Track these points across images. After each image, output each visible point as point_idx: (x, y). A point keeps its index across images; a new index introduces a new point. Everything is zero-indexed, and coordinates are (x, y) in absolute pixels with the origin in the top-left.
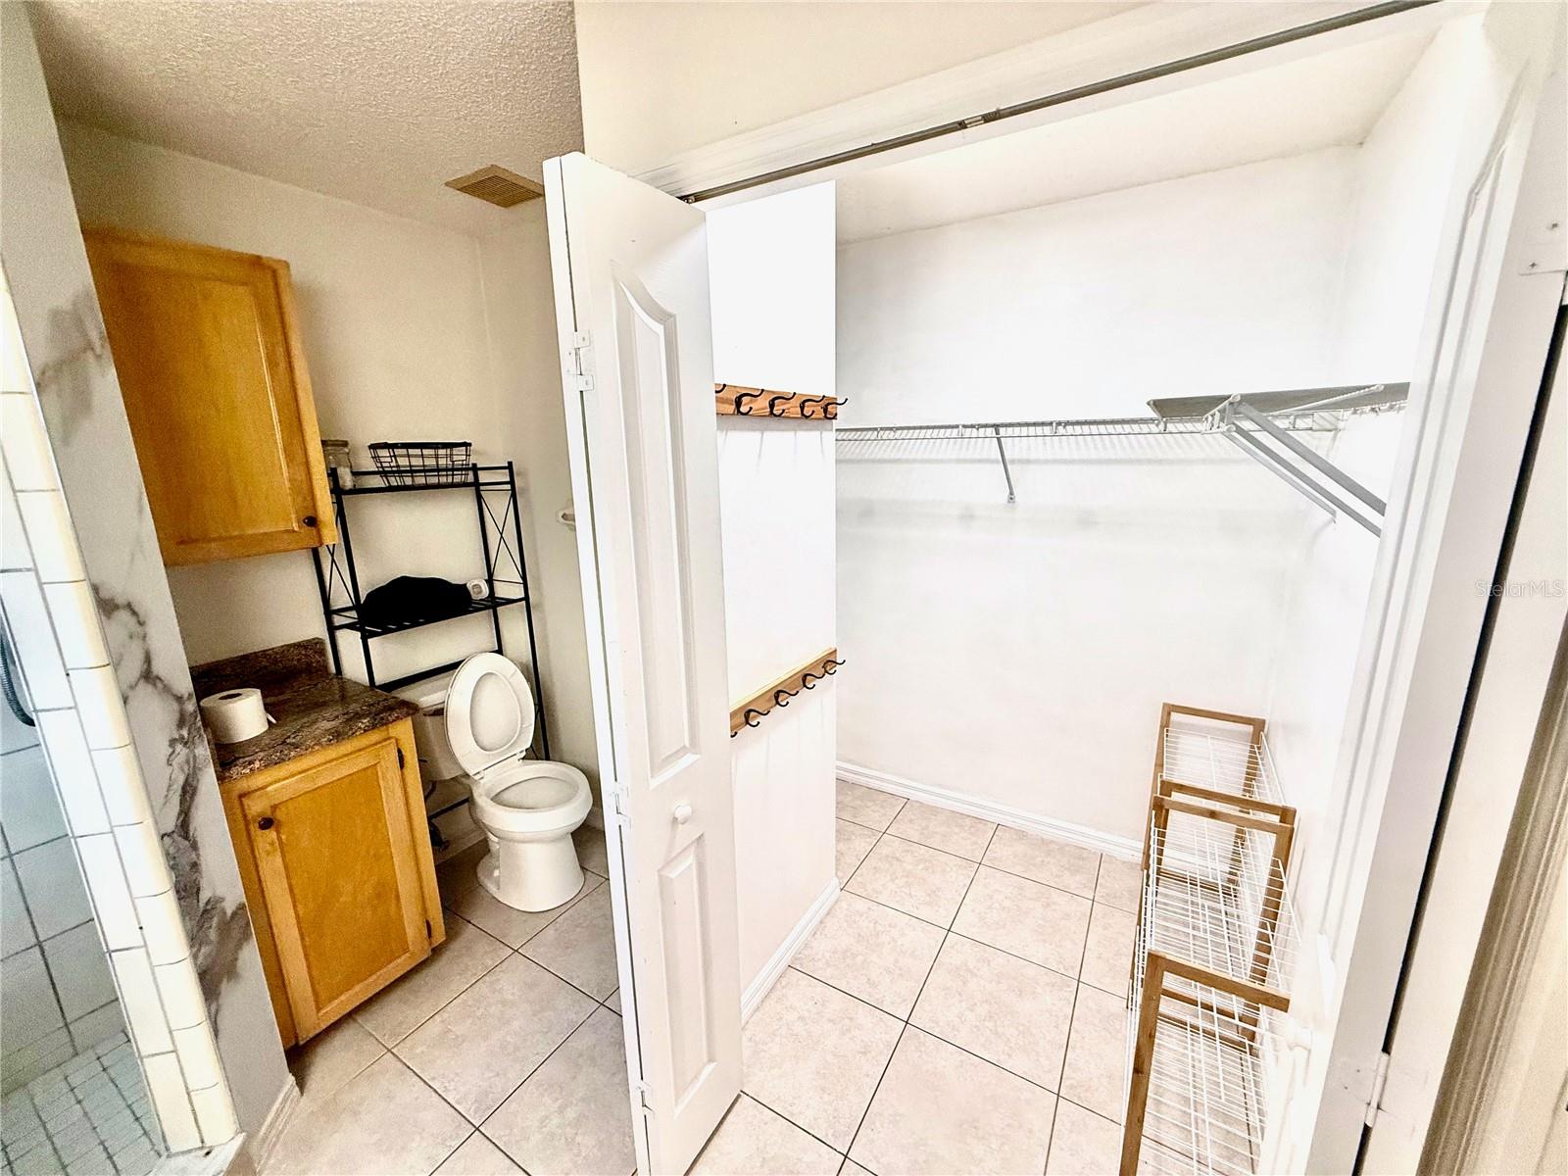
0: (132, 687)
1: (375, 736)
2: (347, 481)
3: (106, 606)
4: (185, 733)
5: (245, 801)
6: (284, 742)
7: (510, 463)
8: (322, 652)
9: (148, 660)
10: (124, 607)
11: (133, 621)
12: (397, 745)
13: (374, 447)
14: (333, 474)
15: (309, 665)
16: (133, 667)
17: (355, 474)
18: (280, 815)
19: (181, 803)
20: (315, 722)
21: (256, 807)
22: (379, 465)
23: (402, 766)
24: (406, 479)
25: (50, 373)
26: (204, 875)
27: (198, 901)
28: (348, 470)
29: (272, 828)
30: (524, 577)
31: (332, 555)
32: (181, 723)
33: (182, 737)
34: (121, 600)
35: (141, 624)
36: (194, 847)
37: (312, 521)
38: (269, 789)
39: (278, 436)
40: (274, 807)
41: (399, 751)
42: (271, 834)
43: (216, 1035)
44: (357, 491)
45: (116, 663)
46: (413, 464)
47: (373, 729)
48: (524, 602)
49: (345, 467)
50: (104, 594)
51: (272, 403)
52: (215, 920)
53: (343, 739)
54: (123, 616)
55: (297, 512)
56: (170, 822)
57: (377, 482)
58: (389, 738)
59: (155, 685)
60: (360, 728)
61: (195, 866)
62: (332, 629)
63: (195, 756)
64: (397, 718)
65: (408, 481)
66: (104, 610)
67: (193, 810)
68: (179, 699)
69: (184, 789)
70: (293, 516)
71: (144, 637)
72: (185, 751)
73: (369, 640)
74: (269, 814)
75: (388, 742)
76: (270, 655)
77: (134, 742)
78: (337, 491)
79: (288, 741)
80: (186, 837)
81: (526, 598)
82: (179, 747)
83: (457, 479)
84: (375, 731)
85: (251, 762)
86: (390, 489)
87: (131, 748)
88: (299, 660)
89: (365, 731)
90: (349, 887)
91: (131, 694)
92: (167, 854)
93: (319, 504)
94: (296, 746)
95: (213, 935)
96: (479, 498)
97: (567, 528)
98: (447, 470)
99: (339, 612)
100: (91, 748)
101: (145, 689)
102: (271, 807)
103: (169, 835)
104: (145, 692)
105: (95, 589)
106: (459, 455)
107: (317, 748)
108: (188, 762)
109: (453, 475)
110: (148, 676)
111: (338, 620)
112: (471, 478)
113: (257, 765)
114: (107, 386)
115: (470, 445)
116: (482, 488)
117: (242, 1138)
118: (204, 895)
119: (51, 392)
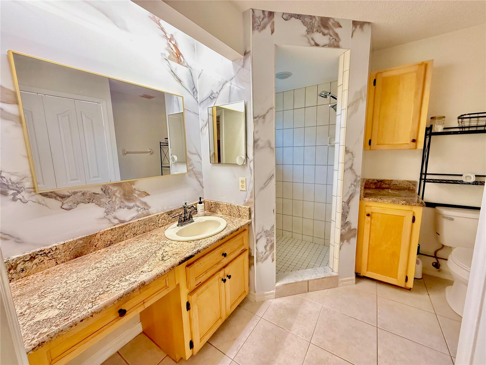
0: (347, 169)
1: (407, 208)
3: (347, 151)
4: (355, 184)
5: (365, 208)
8: (415, 185)
9: (352, 165)
10: (351, 153)
12: (414, 214)
15: (409, 188)
16: (349, 165)
19: (350, 197)
23: (413, 222)
25: (351, 105)
26: (349, 215)
27: (346, 220)
32: (355, 181)
33: (354, 184)
34: (350, 151)
35: (353, 157)
36: (349, 208)
37: (414, 141)
38: (372, 207)
40: (372, 213)
41: (414, 217)
42: (369, 218)
43: (340, 249)
45: (345, 163)
47: (406, 205)
50: (347, 149)
52: (348, 227)
54: (350, 154)
55: (410, 138)
56: (346, 199)
59: (352, 171)
60: (401, 203)
61: (348, 212)
62: (421, 179)
63: (356, 190)
64: (416, 205)
66: (346, 152)
67: (351, 200)
68: (356, 176)
69: (351, 195)
70: (408, 139)
71: (353, 160)
72: (354, 187)
74: (370, 213)
75: (410, 212)
80: (348, 205)
82: (353, 186)
87: (342, 181)
88: (407, 185)
89: (403, 204)
92: (342, 206)
93: (419, 136)
95: (347, 229)
101: (349, 170)
102: (371, 212)
103: (345, 202)
104: (349, 172)
105: (346, 148)
108: (354, 190)
110: (351, 168)
114: (363, 106)
117: (338, 274)
118: (348, 220)
119: (350, 108)
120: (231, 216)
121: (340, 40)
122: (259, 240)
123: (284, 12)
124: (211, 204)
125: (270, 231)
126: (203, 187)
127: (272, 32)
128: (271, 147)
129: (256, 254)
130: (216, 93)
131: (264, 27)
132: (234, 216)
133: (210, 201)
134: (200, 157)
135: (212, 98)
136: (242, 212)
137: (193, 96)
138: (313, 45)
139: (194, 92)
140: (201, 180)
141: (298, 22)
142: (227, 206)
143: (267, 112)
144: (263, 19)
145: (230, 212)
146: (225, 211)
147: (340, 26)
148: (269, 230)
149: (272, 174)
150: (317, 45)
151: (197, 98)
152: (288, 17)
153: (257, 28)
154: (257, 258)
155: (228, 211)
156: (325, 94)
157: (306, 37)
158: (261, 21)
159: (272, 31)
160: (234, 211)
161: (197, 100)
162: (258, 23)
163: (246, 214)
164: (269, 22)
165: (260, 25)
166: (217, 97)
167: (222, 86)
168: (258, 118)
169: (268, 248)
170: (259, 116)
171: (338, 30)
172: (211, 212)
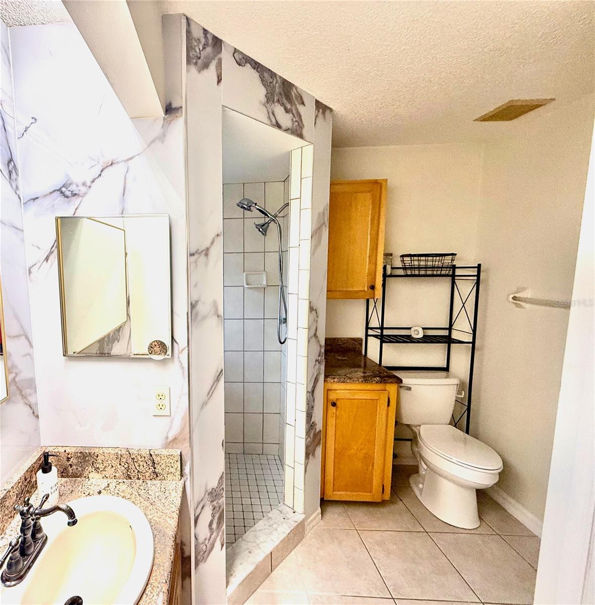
0: (311, 338)
1: (379, 387)
2: (389, 272)
3: (311, 309)
4: (320, 359)
5: (329, 393)
6: (345, 375)
7: (479, 265)
8: (361, 345)
9: (316, 330)
10: (315, 310)
11: (315, 315)
12: (389, 394)
13: (403, 256)
14: (385, 268)
15: (355, 348)
16: (313, 331)
17: (392, 268)
18: (338, 404)
19: (314, 384)
20: (357, 372)
21: (333, 396)
22: (403, 264)
23: (388, 405)
24: (416, 271)
25: (315, 232)
26: (314, 411)
27: (311, 421)
28: (390, 266)
29: (335, 407)
30: (474, 331)
31: (375, 303)
32: (320, 355)
33: (318, 360)
34: (315, 307)
35: (317, 317)
36: (314, 401)
37: (373, 287)
38: (338, 391)
39: (368, 252)
41: (389, 399)
42: (334, 410)
43: (305, 471)
44: (391, 276)
45: (309, 329)
46: (421, 264)
47: (380, 383)
48: (471, 345)
49: (389, 265)
50: (312, 305)
51: (369, 238)
53: (368, 383)
54: (314, 312)
55: (368, 283)
56: (310, 390)
57: (401, 272)
58: (385, 390)
59: (316, 339)
61: (313, 407)
62: (367, 335)
63: (320, 368)
64: (391, 382)
65: (417, 272)
67: (316, 387)
68: (320, 346)
69: (315, 378)
70: (366, 285)
71: (317, 322)
72: (318, 365)
73: (383, 344)
74: (335, 401)
75: (385, 392)
76: (343, 340)
77: (308, 356)
78: (385, 276)
79: (347, 375)
80: (313, 396)
81: (473, 343)
82: (317, 363)
83: (443, 272)
84: (381, 384)
85: (334, 378)
86: (407, 276)
87: (306, 358)
88: (352, 345)
89: (377, 383)
90: (355, 447)
91: (310, 339)
92: (307, 399)
93: (377, 280)
94: (350, 379)
95: (312, 436)
96: (453, 283)
97: (514, 305)
98: (438, 267)
99: (372, 329)
100: (298, 354)
101: (314, 339)
102: (337, 399)
103: (309, 392)
105: (310, 303)
106: (447, 261)
107: (357, 382)
108: (318, 370)
109: (441, 271)
110: (315, 335)
111: (370, 332)
112: (451, 273)
113: (336, 380)
114: (325, 236)
115: (456, 254)
116: (456, 278)
117: (304, 516)
118: (313, 420)
119: (314, 238)
120: (130, 478)
121: (304, 126)
122: (200, 516)
123: (237, 48)
124: (68, 458)
125: (217, 488)
126: (37, 417)
127: (219, 81)
128: (219, 315)
129: (195, 549)
130: (80, 184)
131: (206, 66)
132: (138, 479)
133: (62, 450)
134: (29, 341)
135: (68, 193)
136: (163, 466)
137: (10, 182)
138: (274, 125)
139: (10, 173)
140: (32, 400)
141: (255, 75)
142: (119, 457)
143: (212, 243)
144: (204, 48)
145: (128, 469)
146: (113, 469)
147: (303, 103)
148: (215, 488)
149: (220, 371)
150: (278, 126)
151: (17, 187)
152: (244, 60)
153: (194, 61)
154: (196, 558)
155: (123, 468)
156: (248, 203)
157: (265, 107)
158: (201, 49)
159: (218, 77)
160: (139, 466)
161: (17, 192)
162: (196, 52)
163: (173, 470)
164: (213, 59)
165: (199, 58)
166: (85, 194)
167: (102, 171)
168: (196, 256)
169: (214, 526)
170: (200, 251)
171: (301, 109)
172: (68, 476)
